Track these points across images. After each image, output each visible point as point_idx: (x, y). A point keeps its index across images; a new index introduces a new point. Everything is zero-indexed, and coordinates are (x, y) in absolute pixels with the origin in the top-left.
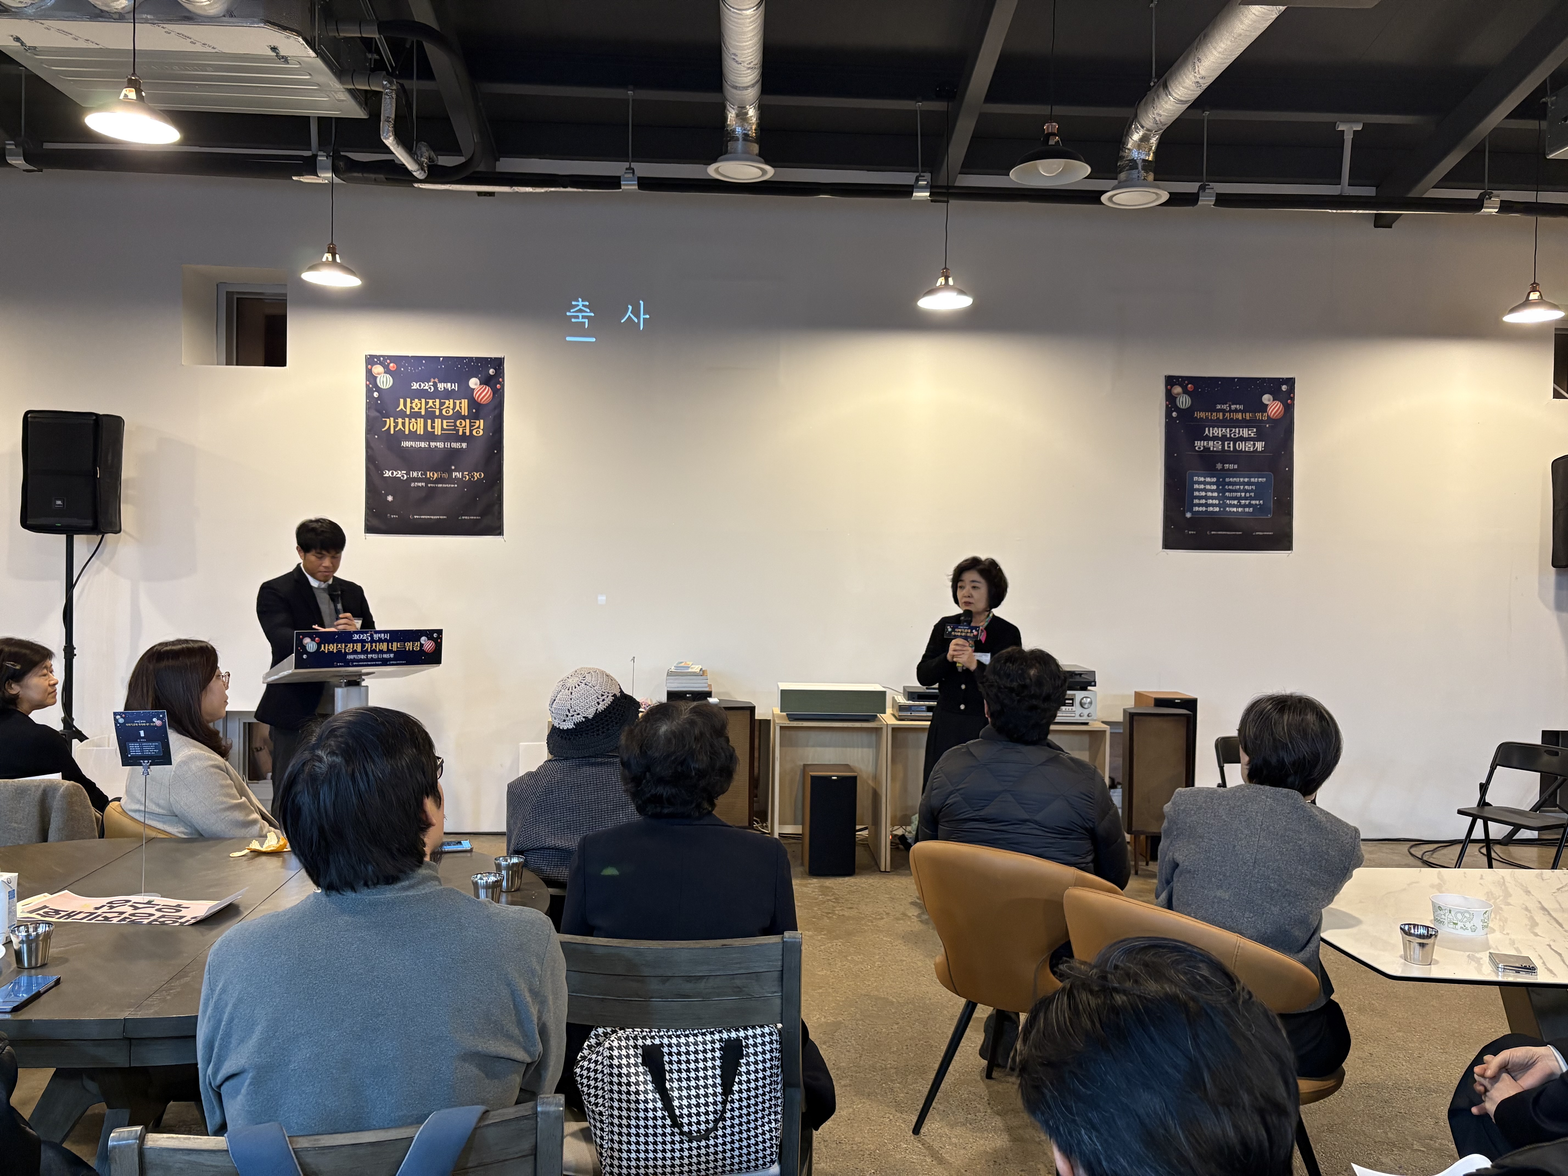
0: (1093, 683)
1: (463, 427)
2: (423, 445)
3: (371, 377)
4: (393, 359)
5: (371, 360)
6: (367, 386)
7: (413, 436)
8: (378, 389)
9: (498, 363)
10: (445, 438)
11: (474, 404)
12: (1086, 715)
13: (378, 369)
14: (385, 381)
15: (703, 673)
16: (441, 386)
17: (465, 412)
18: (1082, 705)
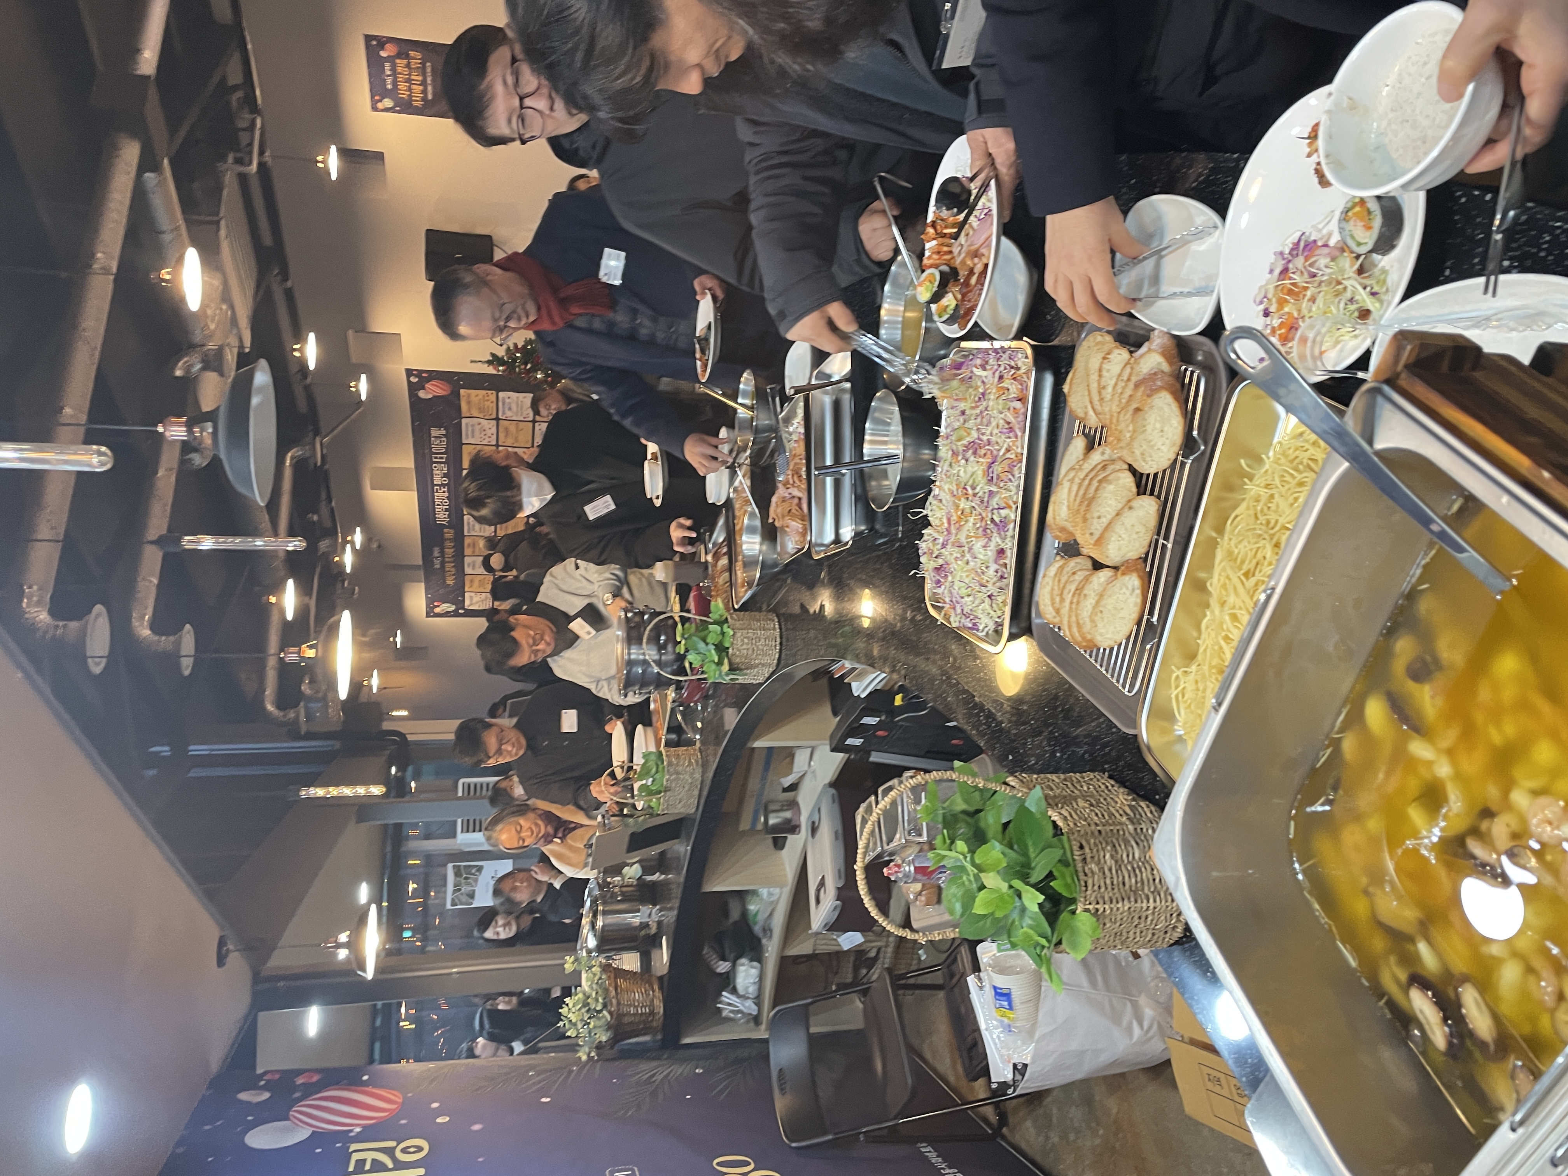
1: (415, 63)
2: (430, 88)
3: (386, 110)
4: (372, 97)
5: (375, 109)
6: (393, 113)
7: (424, 92)
8: (394, 107)
9: (368, 38)
10: (424, 74)
11: (399, 55)
13: (380, 105)
14: (388, 103)
16: (389, 73)
17: (405, 62)
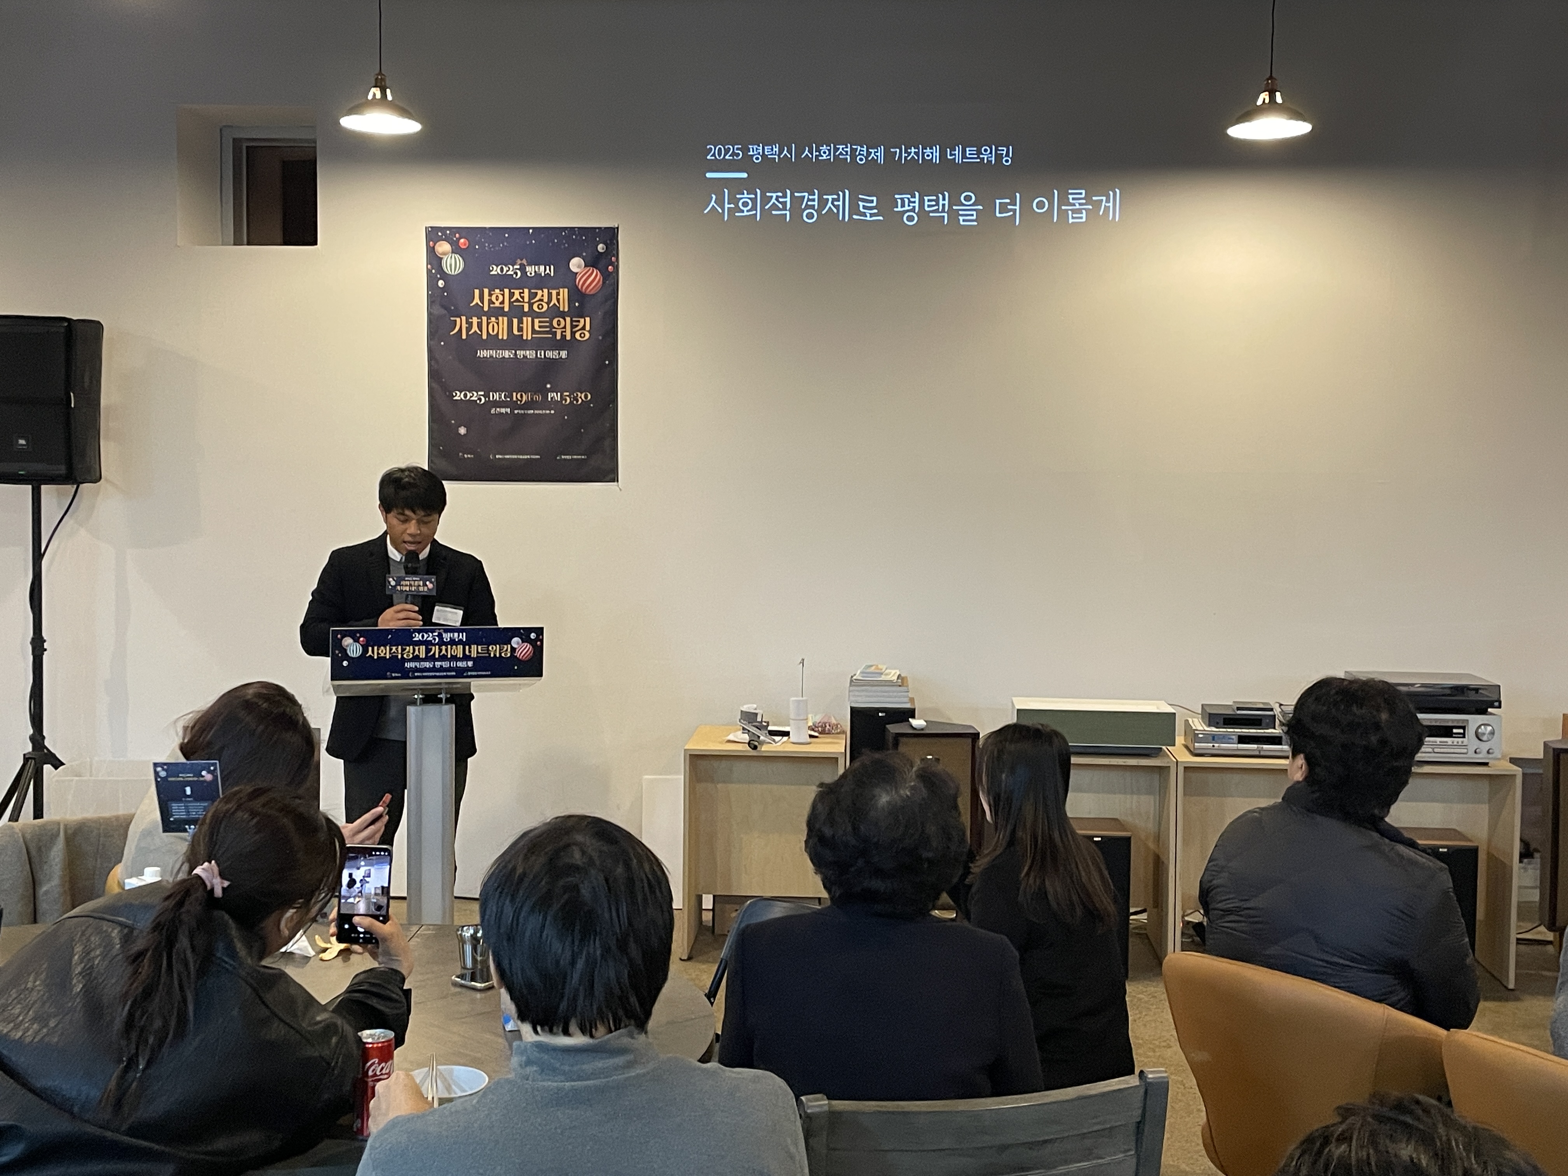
0: (1496, 704)
1: (563, 327)
2: (507, 354)
3: (434, 259)
4: (465, 232)
5: (434, 234)
6: (429, 272)
7: (494, 342)
8: (444, 276)
9: (610, 235)
10: (537, 344)
11: (576, 294)
12: (1485, 751)
13: (443, 247)
15: (902, 681)
16: (531, 270)
17: (564, 307)
18: (1478, 736)
